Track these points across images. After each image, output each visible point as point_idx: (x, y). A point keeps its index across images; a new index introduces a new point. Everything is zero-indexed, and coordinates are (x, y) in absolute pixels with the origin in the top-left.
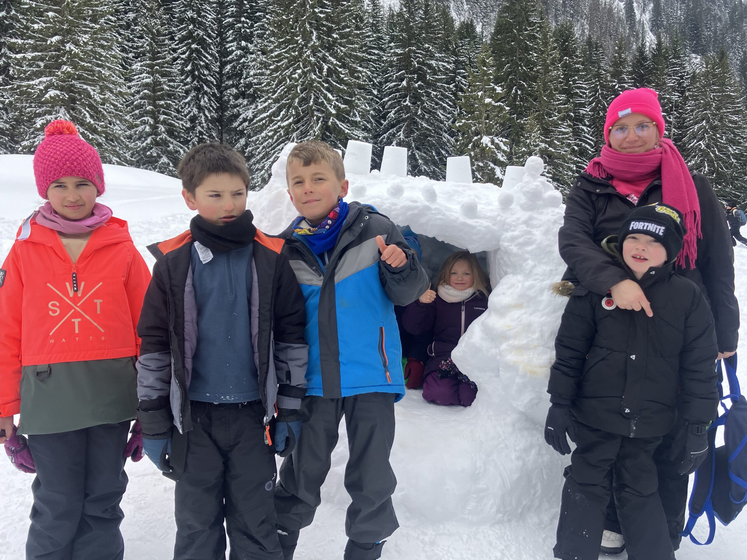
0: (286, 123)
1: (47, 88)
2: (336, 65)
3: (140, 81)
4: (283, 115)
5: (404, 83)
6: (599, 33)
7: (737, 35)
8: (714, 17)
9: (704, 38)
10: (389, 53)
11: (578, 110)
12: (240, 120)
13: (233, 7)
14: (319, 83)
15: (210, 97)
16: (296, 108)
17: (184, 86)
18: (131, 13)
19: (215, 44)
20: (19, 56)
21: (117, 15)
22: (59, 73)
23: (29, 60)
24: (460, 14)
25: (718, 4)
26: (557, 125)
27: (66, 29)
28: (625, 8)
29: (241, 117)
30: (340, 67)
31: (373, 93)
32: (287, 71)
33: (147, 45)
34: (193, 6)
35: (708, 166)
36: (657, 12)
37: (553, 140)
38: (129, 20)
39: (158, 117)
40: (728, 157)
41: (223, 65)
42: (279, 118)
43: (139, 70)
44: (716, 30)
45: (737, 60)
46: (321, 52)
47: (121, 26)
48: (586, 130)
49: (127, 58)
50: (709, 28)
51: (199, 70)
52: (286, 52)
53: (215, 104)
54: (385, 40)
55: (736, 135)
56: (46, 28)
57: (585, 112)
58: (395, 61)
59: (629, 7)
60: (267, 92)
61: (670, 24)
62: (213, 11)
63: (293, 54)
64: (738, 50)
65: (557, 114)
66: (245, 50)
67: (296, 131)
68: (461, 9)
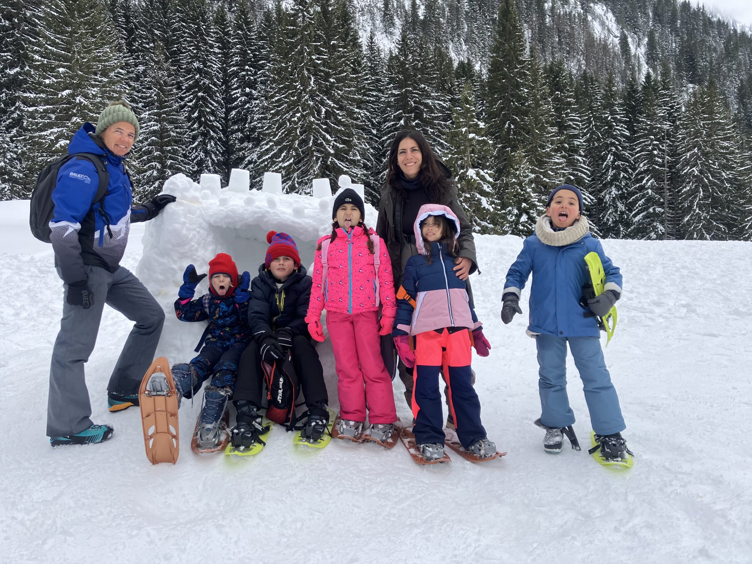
0: (288, 163)
1: (57, 139)
2: (334, 107)
3: (148, 129)
4: (284, 156)
5: (402, 122)
6: (596, 67)
7: (734, 64)
8: (709, 48)
9: (700, 69)
10: (387, 94)
11: (572, 141)
12: (246, 163)
13: (237, 57)
14: (318, 124)
15: (216, 142)
16: (296, 150)
17: (191, 132)
18: (141, 66)
19: (221, 92)
20: (31, 109)
21: (127, 68)
22: (69, 124)
23: (41, 112)
24: (459, 54)
25: (712, 35)
26: (550, 156)
27: (77, 83)
28: (620, 43)
29: (247, 159)
30: (338, 110)
31: (372, 133)
32: (287, 115)
33: (155, 95)
34: (199, 57)
35: (703, 191)
36: (651, 45)
37: (547, 170)
38: (139, 72)
39: (166, 162)
40: (722, 182)
41: (228, 111)
42: (280, 159)
43: (147, 118)
44: (711, 60)
45: (735, 88)
46: (319, 96)
47: (131, 78)
48: (581, 160)
49: (137, 108)
50: (705, 58)
51: (205, 117)
52: (285, 97)
53: (222, 148)
54: (383, 82)
55: (728, 160)
56: (57, 82)
57: (579, 143)
58: (392, 102)
59: (623, 43)
60: (269, 135)
61: (665, 57)
62: (218, 61)
63: (292, 99)
64: (734, 78)
65: (550, 146)
66: (249, 96)
67: (297, 171)
68: (459, 49)
